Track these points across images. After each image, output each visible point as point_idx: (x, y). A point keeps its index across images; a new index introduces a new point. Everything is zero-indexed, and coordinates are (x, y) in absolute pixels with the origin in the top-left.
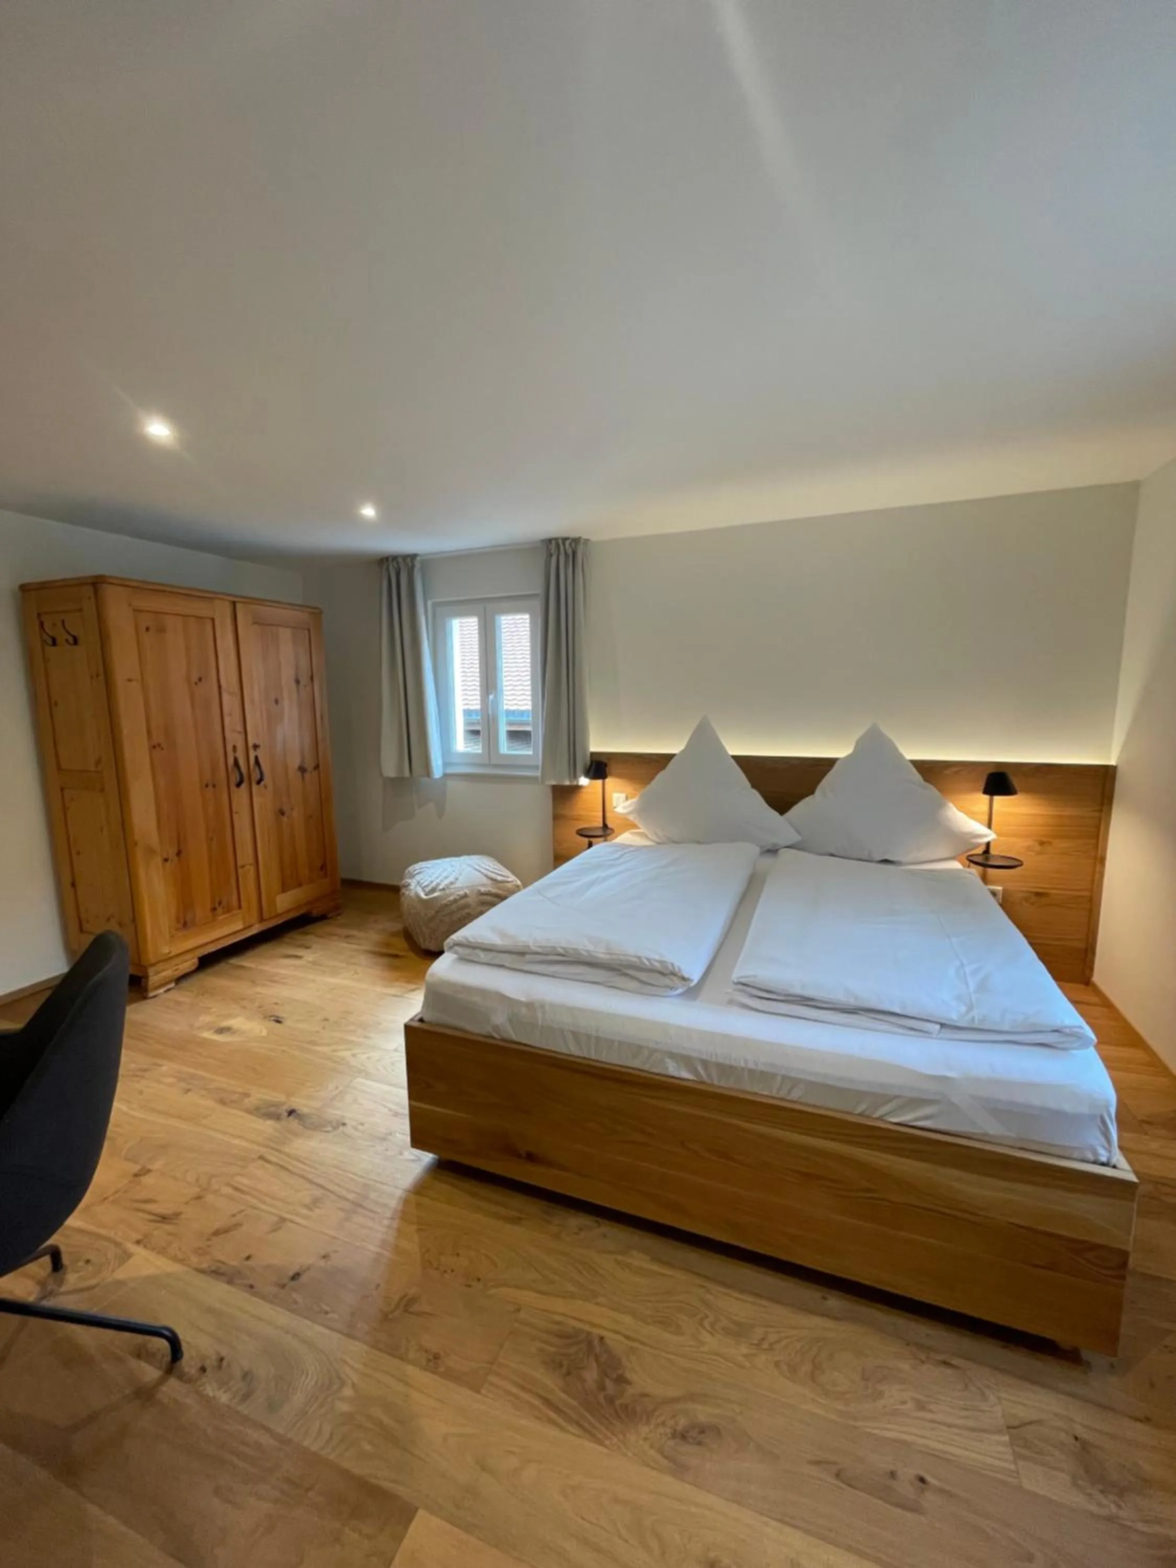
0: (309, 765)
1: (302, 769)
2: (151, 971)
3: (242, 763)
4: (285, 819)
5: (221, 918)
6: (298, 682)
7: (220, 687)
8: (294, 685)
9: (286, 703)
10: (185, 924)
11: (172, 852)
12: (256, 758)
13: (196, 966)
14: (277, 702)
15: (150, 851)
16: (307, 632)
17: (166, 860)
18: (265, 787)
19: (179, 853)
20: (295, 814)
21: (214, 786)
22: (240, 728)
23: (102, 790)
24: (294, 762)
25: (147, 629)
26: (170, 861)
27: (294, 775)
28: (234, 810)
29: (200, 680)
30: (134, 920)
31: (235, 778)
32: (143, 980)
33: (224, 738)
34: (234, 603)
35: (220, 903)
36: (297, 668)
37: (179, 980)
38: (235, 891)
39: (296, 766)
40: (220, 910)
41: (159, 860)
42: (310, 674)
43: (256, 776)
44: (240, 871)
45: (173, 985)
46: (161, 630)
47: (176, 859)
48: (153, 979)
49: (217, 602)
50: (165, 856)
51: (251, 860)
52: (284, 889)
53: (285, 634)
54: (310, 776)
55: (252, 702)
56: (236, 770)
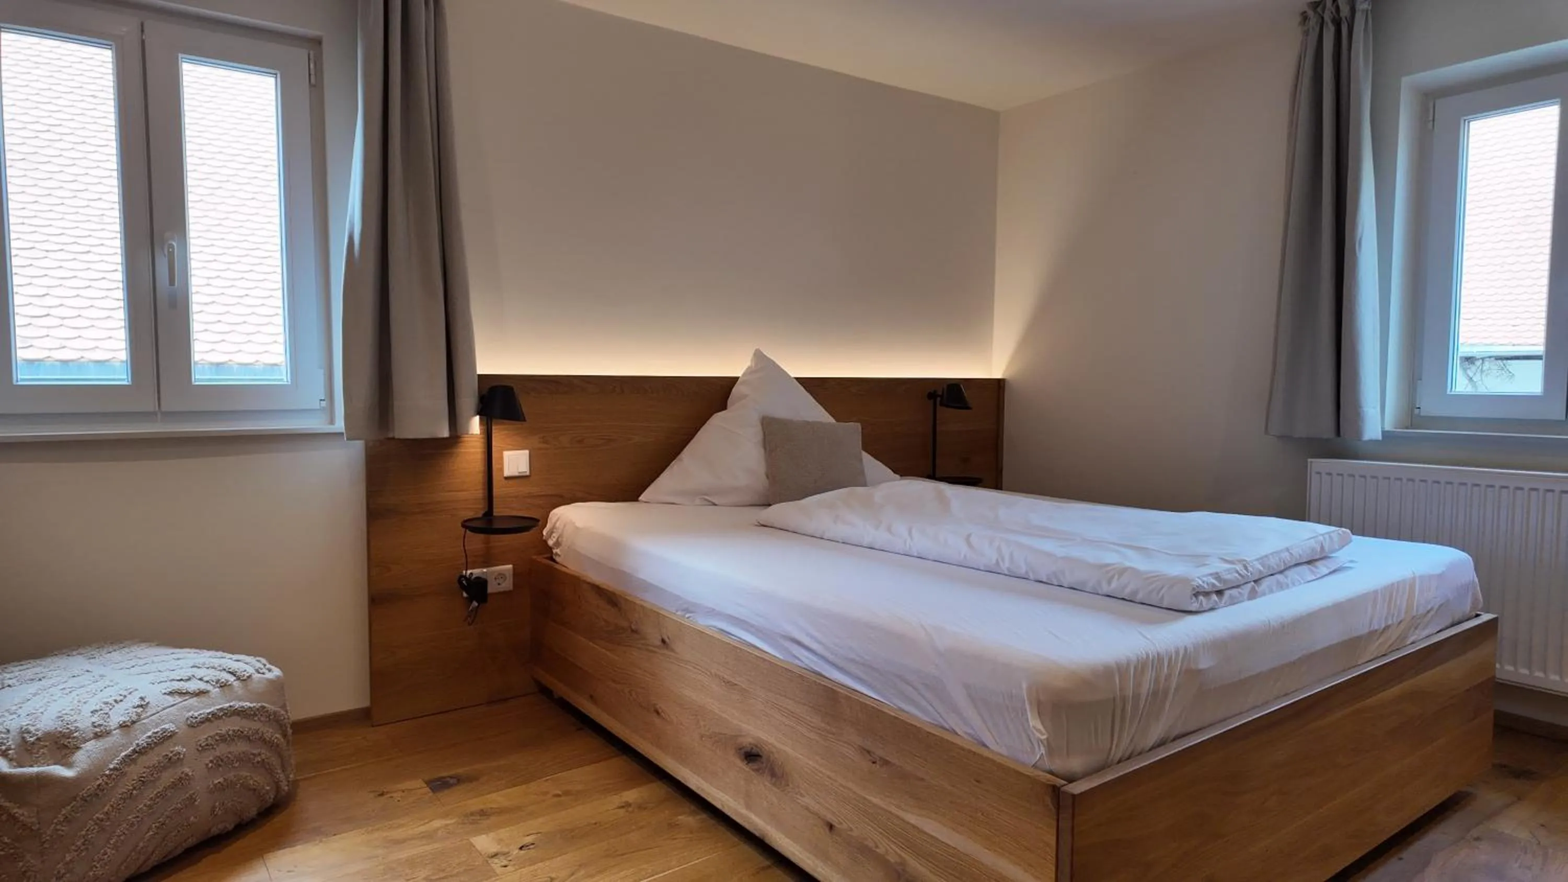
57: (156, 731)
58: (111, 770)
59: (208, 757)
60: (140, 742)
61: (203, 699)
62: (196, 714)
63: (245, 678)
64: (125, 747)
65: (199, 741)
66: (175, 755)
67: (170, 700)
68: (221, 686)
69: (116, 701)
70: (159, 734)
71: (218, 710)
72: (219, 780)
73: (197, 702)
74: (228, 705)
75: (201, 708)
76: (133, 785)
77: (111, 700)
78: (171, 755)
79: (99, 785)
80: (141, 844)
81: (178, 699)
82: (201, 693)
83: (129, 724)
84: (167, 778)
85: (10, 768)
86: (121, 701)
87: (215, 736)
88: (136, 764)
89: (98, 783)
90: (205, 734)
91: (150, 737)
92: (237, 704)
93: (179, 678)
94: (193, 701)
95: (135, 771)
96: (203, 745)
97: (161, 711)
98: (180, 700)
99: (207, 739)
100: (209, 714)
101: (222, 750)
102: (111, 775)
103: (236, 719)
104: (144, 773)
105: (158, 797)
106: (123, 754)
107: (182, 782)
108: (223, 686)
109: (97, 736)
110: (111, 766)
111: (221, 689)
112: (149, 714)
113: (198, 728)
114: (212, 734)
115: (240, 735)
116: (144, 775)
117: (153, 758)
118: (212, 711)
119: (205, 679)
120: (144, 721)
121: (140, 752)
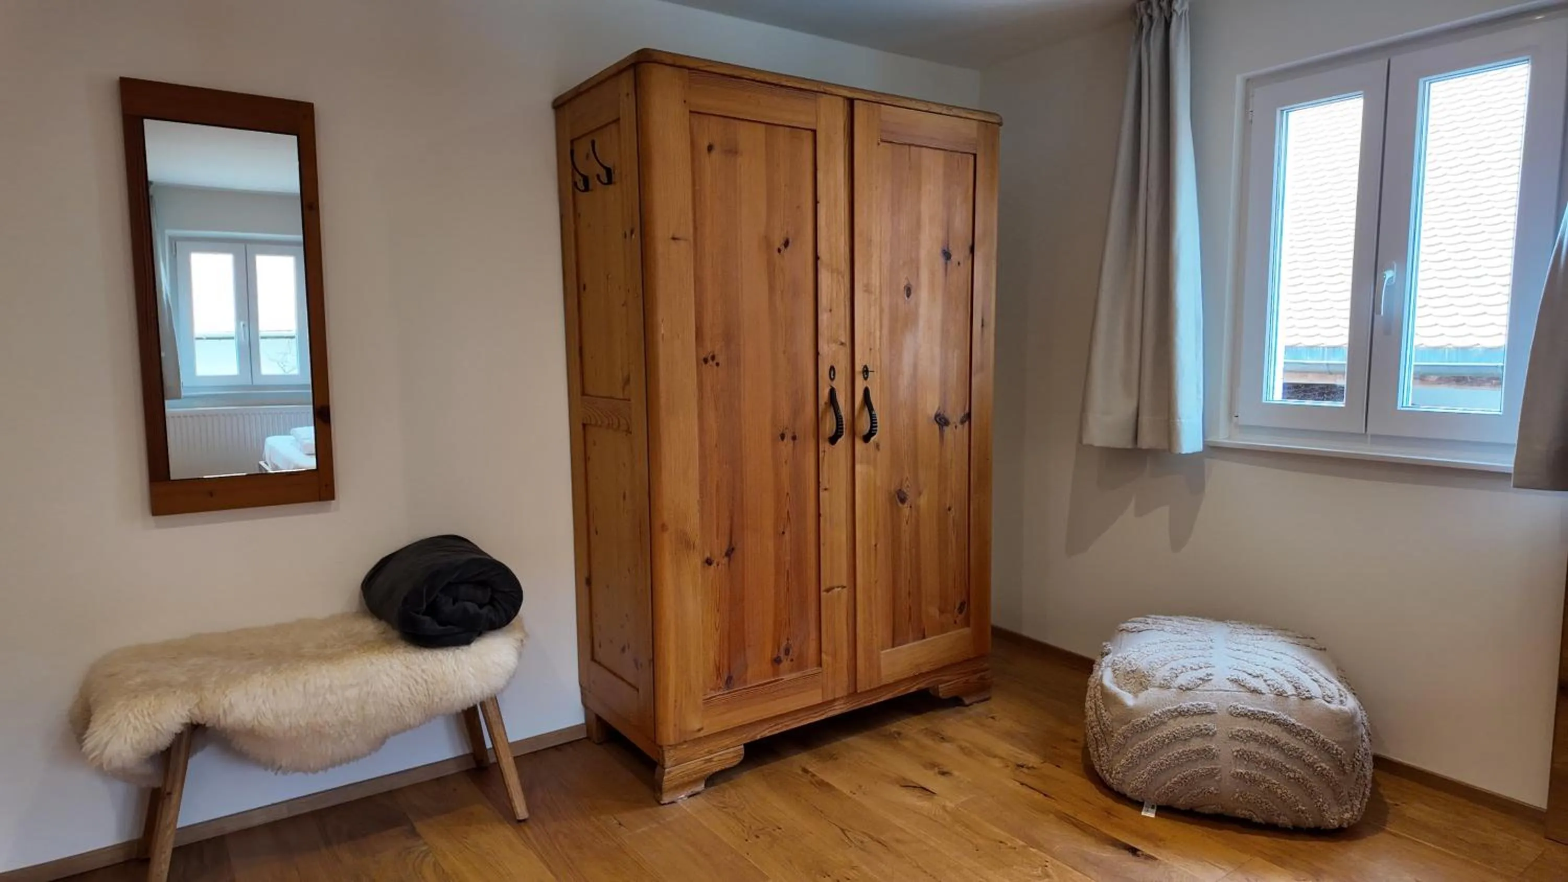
0: (955, 416)
1: (941, 421)
2: (669, 758)
3: (842, 400)
4: (905, 509)
5: (786, 677)
6: (947, 255)
7: (816, 258)
8: (941, 260)
9: (923, 294)
10: (729, 681)
11: (718, 548)
12: (866, 391)
13: (739, 760)
14: (908, 291)
15: (686, 543)
16: (972, 158)
17: (709, 562)
18: (877, 446)
19: (730, 553)
20: (923, 501)
21: (794, 438)
22: (844, 337)
23: (628, 431)
24: (931, 405)
25: (710, 148)
26: (715, 564)
27: (928, 430)
28: (824, 483)
29: (786, 244)
30: (653, 661)
31: (829, 426)
32: (658, 769)
33: (817, 354)
34: (851, 102)
35: (787, 652)
36: (948, 227)
37: (712, 780)
38: (813, 635)
39: (932, 413)
40: (786, 664)
41: (696, 560)
42: (970, 243)
43: (864, 425)
44: (823, 594)
45: (701, 787)
46: (732, 151)
47: (725, 560)
48: (672, 772)
49: (824, 100)
50: (708, 555)
51: (844, 580)
52: (896, 639)
53: (932, 163)
54: (956, 434)
55: (867, 289)
56: (831, 412)
57: (1200, 703)
58: (1155, 714)
59: (1238, 746)
60: (1184, 705)
61: (1254, 697)
62: (1240, 706)
63: (1304, 697)
64: (1172, 703)
65: (1232, 729)
66: (1206, 730)
67: (1229, 686)
68: (1277, 695)
69: (1191, 668)
70: (1200, 707)
71: (1259, 711)
72: (1242, 771)
73: (1247, 697)
74: (1273, 712)
75: (1249, 704)
76: (1167, 734)
77: (1189, 666)
78: (1203, 727)
79: (1144, 721)
80: (1168, 783)
81: (1234, 687)
82: (1255, 691)
83: (1184, 688)
84: (1197, 744)
85: (1111, 682)
86: (1195, 670)
87: (1247, 731)
88: (1175, 721)
89: (1143, 719)
90: (1243, 725)
91: (1193, 705)
92: (1283, 716)
93: (1250, 672)
94: (1245, 695)
95: (1174, 726)
96: (1234, 733)
97: (1216, 690)
98: (1235, 689)
99: (1239, 731)
100: (1249, 711)
101: (1252, 747)
102: (1154, 718)
103: (1275, 727)
104: (1178, 730)
105: (1184, 755)
106: (1168, 708)
107: (1205, 754)
108: (1280, 694)
109: (1161, 687)
110: (1155, 712)
111: (1276, 696)
112: (1205, 688)
113: (1237, 719)
114: (1246, 729)
115: (1273, 743)
116: (1177, 732)
117: (1189, 723)
118: (1254, 711)
119: (1269, 682)
120: (1198, 692)
121: (1182, 713)
